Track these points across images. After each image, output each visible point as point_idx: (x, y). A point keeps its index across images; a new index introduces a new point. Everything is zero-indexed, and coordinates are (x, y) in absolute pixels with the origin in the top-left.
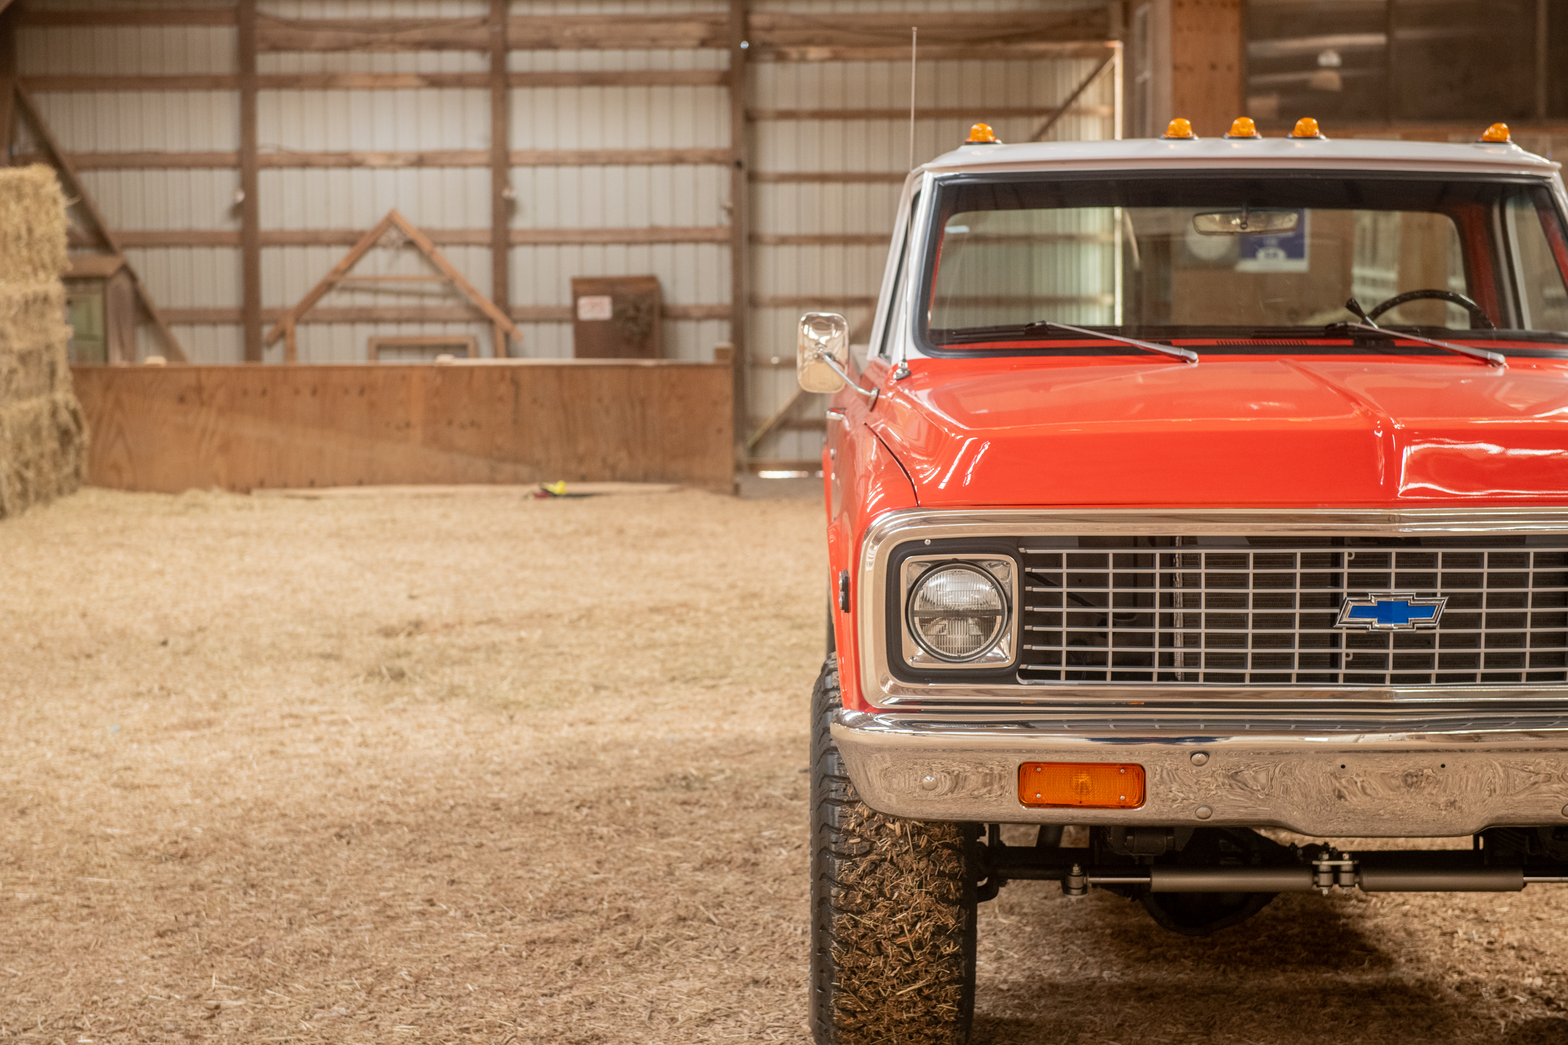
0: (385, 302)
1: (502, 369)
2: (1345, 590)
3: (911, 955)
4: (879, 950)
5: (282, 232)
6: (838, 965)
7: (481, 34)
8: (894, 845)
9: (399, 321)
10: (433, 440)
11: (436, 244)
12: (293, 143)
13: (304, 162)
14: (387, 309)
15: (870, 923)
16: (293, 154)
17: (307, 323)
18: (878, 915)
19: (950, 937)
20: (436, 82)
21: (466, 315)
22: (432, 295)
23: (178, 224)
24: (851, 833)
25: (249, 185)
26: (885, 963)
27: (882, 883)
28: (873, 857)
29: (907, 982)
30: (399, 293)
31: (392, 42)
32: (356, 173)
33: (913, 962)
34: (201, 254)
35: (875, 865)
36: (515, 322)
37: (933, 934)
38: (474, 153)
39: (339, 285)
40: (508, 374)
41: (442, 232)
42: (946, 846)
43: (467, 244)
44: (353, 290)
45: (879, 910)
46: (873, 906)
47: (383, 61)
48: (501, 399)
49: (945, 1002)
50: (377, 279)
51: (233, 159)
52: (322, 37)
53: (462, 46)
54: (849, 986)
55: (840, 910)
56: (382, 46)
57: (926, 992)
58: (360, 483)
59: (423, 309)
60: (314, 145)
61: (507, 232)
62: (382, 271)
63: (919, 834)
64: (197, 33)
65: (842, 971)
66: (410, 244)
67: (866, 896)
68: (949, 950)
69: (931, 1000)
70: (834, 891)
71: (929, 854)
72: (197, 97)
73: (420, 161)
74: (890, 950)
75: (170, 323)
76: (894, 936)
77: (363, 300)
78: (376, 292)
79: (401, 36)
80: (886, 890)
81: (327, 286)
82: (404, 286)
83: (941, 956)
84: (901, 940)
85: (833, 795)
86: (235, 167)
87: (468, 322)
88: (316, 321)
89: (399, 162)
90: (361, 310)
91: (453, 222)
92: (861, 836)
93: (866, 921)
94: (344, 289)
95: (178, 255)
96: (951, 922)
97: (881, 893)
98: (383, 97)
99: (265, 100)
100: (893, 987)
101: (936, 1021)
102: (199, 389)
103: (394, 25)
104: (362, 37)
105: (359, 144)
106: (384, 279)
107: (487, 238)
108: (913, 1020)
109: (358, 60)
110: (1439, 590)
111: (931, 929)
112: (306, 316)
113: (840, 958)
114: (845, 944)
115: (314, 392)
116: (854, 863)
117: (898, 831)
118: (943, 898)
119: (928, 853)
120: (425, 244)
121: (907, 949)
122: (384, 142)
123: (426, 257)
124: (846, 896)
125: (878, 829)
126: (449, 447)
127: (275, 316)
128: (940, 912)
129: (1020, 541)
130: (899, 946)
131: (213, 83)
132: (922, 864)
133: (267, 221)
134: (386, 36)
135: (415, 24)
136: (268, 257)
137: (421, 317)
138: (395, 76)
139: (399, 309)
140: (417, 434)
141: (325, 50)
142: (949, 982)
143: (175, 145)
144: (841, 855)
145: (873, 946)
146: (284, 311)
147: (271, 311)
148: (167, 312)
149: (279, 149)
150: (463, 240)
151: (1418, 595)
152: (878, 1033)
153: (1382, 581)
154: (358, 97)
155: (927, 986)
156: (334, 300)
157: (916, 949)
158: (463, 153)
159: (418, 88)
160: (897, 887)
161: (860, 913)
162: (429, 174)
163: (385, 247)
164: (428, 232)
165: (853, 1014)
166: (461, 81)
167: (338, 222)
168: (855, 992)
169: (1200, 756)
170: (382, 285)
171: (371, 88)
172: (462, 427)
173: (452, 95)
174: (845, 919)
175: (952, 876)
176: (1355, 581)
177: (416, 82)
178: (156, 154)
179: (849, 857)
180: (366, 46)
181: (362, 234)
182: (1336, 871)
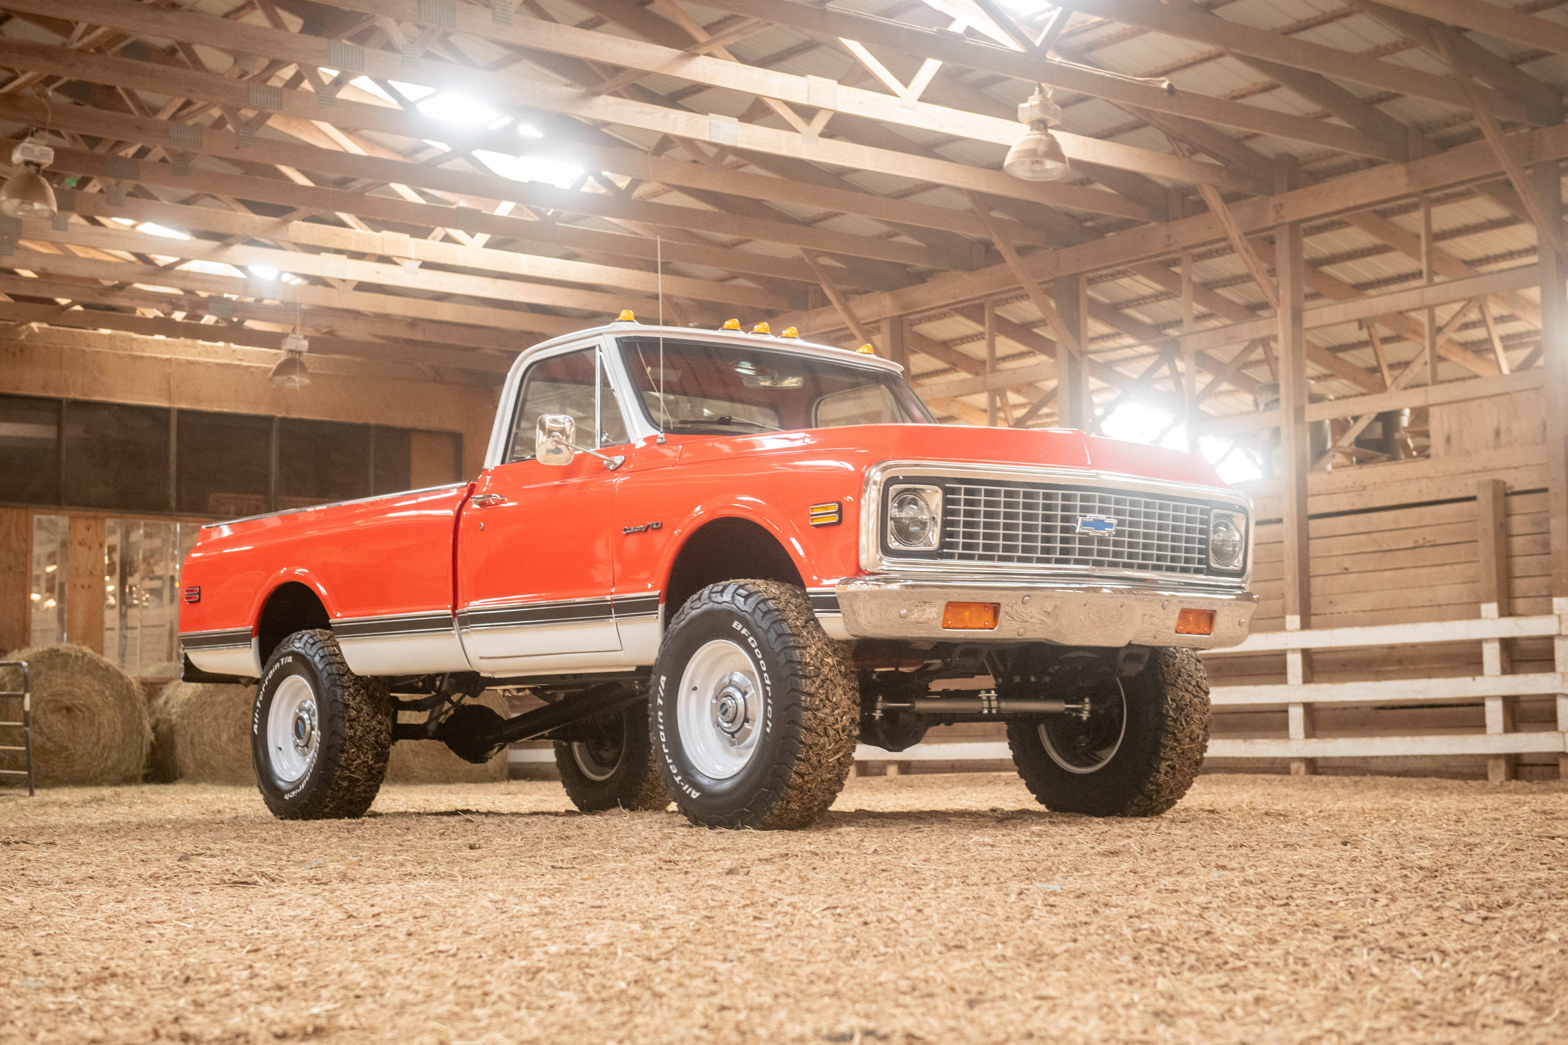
2: (1078, 514)
4: (825, 734)
8: (830, 670)
15: (823, 716)
18: (828, 711)
19: (855, 725)
24: (807, 664)
26: (827, 741)
27: (827, 692)
29: (835, 753)
33: (840, 740)
35: (823, 682)
37: (850, 723)
42: (852, 672)
45: (827, 708)
46: (824, 706)
54: (807, 756)
55: (806, 709)
57: (842, 760)
65: (805, 747)
68: (856, 733)
69: (842, 765)
70: (803, 698)
76: (832, 724)
80: (829, 696)
83: (852, 737)
92: (813, 666)
93: (820, 715)
96: (858, 716)
97: (828, 699)
110: (1112, 516)
119: (846, 675)
129: (945, 480)
132: (843, 682)
144: (805, 677)
153: (1091, 510)
157: (842, 732)
160: (834, 694)
161: (817, 710)
168: (809, 760)
169: (1028, 598)
176: (1082, 509)
182: (990, 701)
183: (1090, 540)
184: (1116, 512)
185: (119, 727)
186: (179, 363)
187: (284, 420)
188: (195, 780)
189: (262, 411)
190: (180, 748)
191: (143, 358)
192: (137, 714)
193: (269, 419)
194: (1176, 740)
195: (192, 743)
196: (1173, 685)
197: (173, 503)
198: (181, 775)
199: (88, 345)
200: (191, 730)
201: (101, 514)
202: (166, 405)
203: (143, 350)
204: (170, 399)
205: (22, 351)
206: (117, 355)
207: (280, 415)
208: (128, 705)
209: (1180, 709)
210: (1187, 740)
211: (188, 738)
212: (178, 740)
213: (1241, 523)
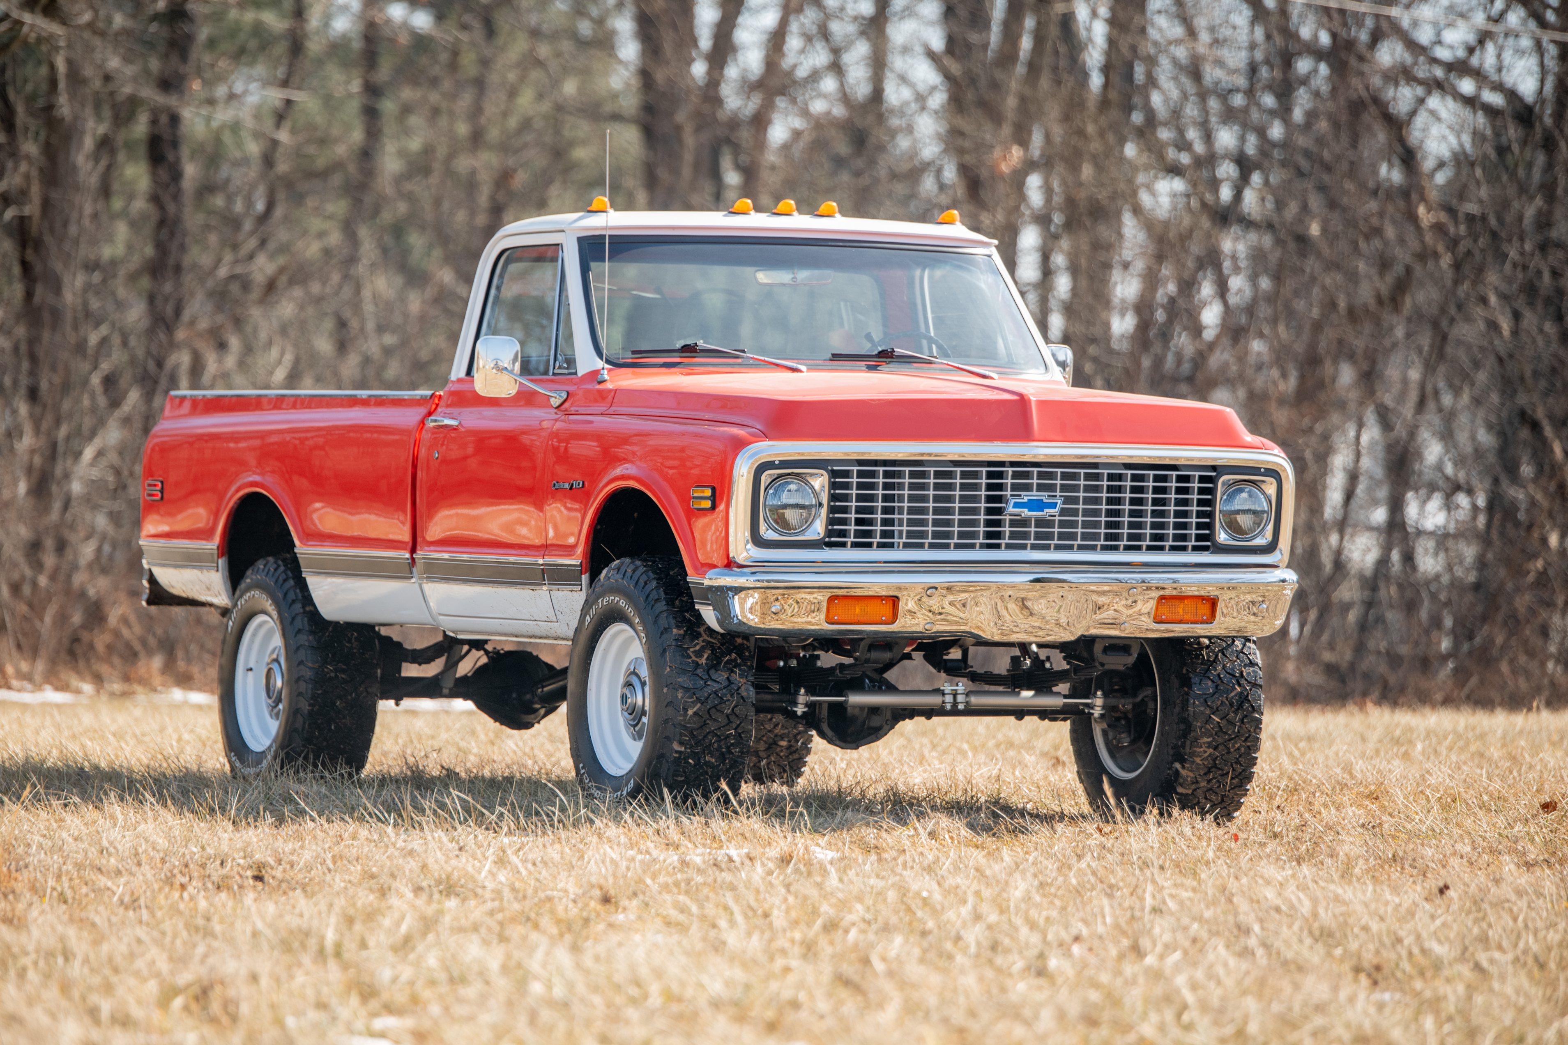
110: (1058, 494)
129: (831, 462)
151: (1048, 496)
153: (1027, 488)
169: (931, 590)
176: (1015, 487)
182: (955, 695)
183: (1025, 522)
184: (1064, 488)
213: (1271, 489)
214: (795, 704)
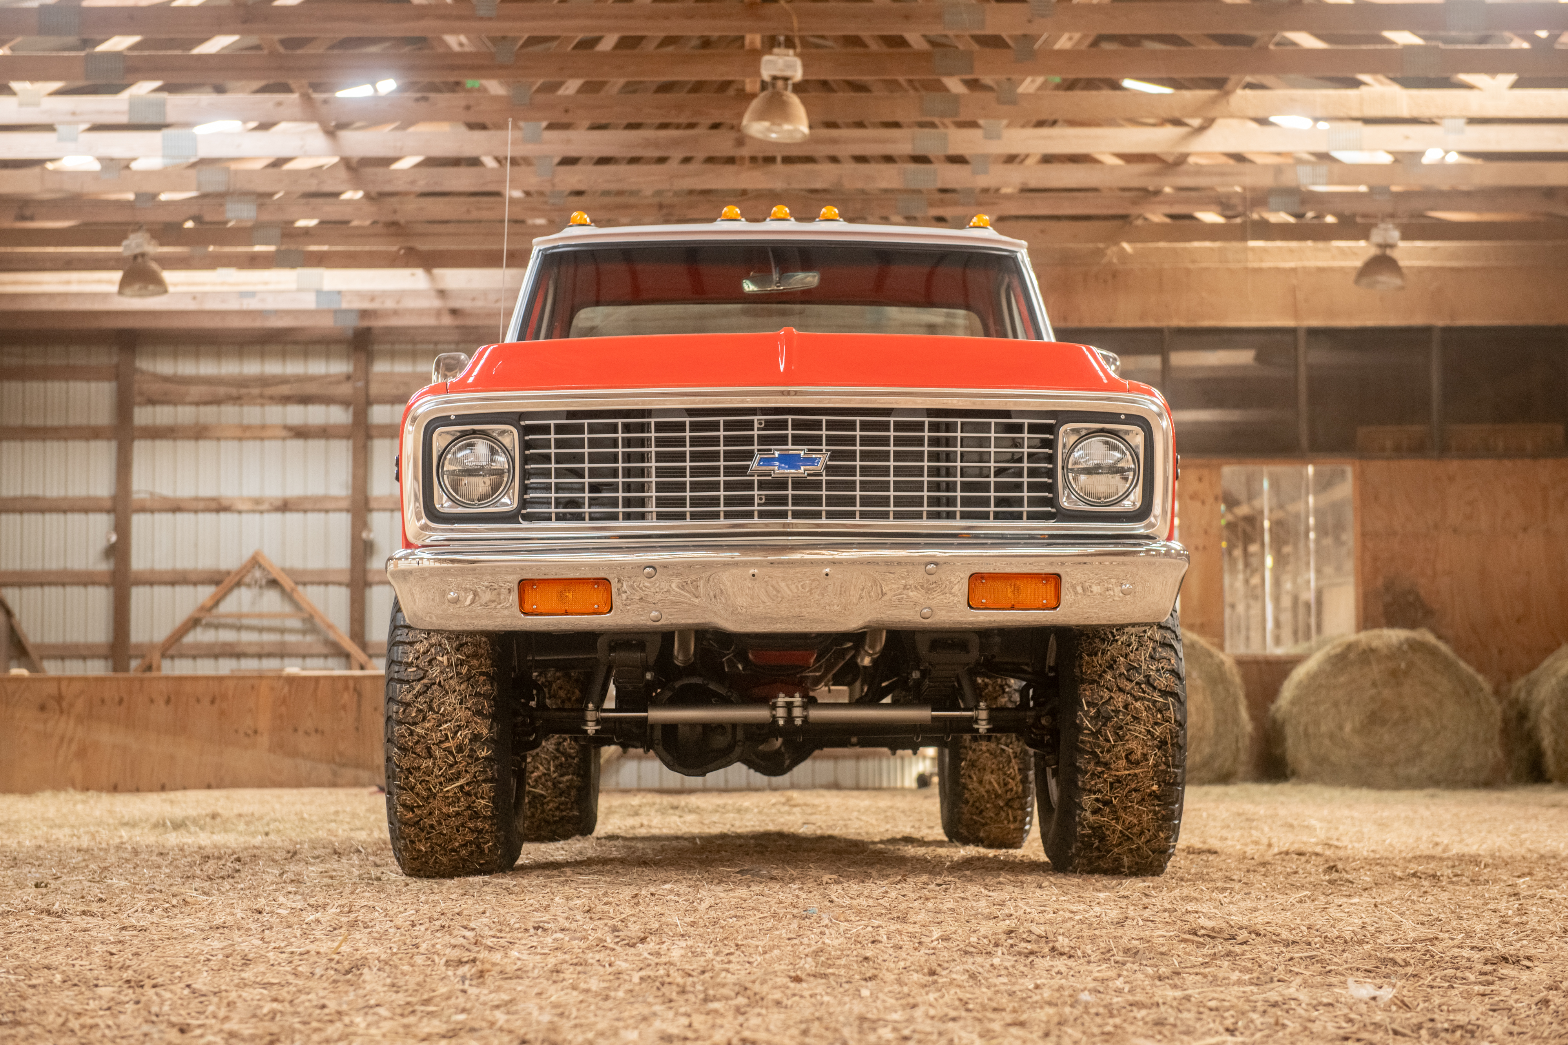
0: (247, 637)
1: (346, 678)
2: (756, 447)
3: (454, 757)
4: (430, 755)
5: (152, 571)
6: (398, 766)
7: (346, 389)
8: (442, 672)
9: (260, 656)
10: (279, 747)
11: (297, 583)
12: (165, 489)
13: (176, 507)
14: (250, 644)
15: (422, 732)
16: (165, 499)
17: (172, 658)
18: (427, 725)
19: (483, 743)
20: (301, 433)
21: (324, 650)
22: (292, 631)
23: (53, 565)
24: (410, 665)
25: (122, 528)
26: (434, 764)
27: (431, 701)
28: (425, 681)
29: (451, 780)
30: (261, 630)
31: (262, 396)
32: (223, 516)
33: (456, 763)
34: (75, 592)
35: (428, 687)
36: (370, 656)
37: (471, 740)
38: (336, 499)
39: (204, 622)
40: (351, 683)
41: (305, 572)
42: (480, 674)
43: (326, 584)
44: (217, 627)
45: (429, 721)
46: (424, 719)
47: (252, 414)
48: (344, 707)
49: (483, 798)
50: (240, 616)
51: (108, 504)
52: (195, 391)
53: (327, 400)
54: (406, 784)
55: (400, 723)
56: (251, 400)
57: (467, 788)
58: (209, 787)
59: (283, 644)
60: (185, 490)
61: (365, 572)
62: (245, 609)
63: (462, 665)
64: (79, 388)
65: (402, 772)
66: (273, 583)
67: (420, 711)
68: (484, 754)
69: (471, 796)
70: (396, 708)
71: (468, 680)
72: (77, 447)
73: (285, 507)
74: (438, 753)
75: (42, 658)
76: (441, 742)
77: (227, 636)
78: (239, 628)
79: (270, 391)
80: (435, 706)
81: (194, 623)
82: (266, 623)
83: (477, 759)
84: (446, 745)
85: (398, 638)
86: (108, 512)
87: (326, 656)
88: (181, 656)
89: (265, 506)
90: (225, 644)
91: (315, 563)
92: (417, 666)
93: (419, 730)
94: (209, 625)
95: (52, 592)
96: (485, 731)
97: (431, 708)
98: (251, 447)
99: (140, 449)
100: (441, 783)
101: (476, 815)
102: (59, 698)
103: (264, 381)
104: (234, 391)
105: (228, 491)
106: (247, 616)
107: (346, 578)
108: (458, 814)
109: (229, 413)
110: (824, 447)
111: (469, 736)
112: (171, 652)
113: (400, 761)
114: (403, 749)
115: (168, 702)
116: (411, 686)
117: (445, 662)
118: (479, 713)
119: (468, 678)
120: (287, 583)
121: (451, 753)
122: (252, 489)
123: (287, 595)
124: (404, 711)
125: (430, 662)
126: (294, 753)
127: (142, 652)
128: (476, 723)
129: (522, 416)
130: (444, 750)
131: (93, 433)
132: (463, 687)
133: (138, 562)
134: (255, 391)
135: (284, 380)
136: (139, 596)
137: (282, 653)
138: (263, 427)
139: (261, 644)
140: (264, 740)
141: (197, 404)
142: (485, 781)
143: (54, 491)
144: (402, 681)
145: (425, 750)
146: (152, 646)
147: (139, 646)
148: (40, 646)
149: (152, 494)
150: (323, 580)
151: (809, 450)
152: (432, 826)
153: (783, 440)
154: (229, 447)
155: (467, 784)
156: (199, 636)
157: (458, 753)
158: (326, 498)
159: (284, 439)
160: (443, 703)
161: (415, 724)
162: (292, 518)
163: (249, 586)
164: (290, 572)
165: (411, 809)
166: (325, 433)
167: (205, 562)
168: (412, 789)
169: (648, 570)
170: (245, 622)
171: (240, 439)
172: (307, 733)
173: (316, 445)
174: (403, 729)
175: (486, 696)
176: (763, 440)
177: (284, 433)
178: (36, 498)
179: (408, 682)
180: (237, 400)
181: (228, 573)
182: (789, 706)
183: (781, 484)
184: (831, 440)
185: (1211, 715)
186: (1307, 271)
187: (1447, 330)
188: (1309, 778)
189: (1418, 320)
190: (1290, 742)
191: (1261, 270)
192: (1231, 700)
193: (1427, 330)
194: (1098, 763)
195: (1306, 735)
196: (1093, 682)
197: (1304, 442)
198: (1294, 773)
199: (1194, 261)
200: (1304, 719)
201: (1215, 461)
202: (1290, 323)
203: (1261, 261)
204: (1296, 314)
205: (1114, 276)
206: (1228, 269)
207: (1440, 323)
208: (1220, 689)
209: (1102, 718)
210: (1123, 763)
211: (1301, 729)
212: (1289, 731)
213: (1138, 439)
214: (585, 722)
